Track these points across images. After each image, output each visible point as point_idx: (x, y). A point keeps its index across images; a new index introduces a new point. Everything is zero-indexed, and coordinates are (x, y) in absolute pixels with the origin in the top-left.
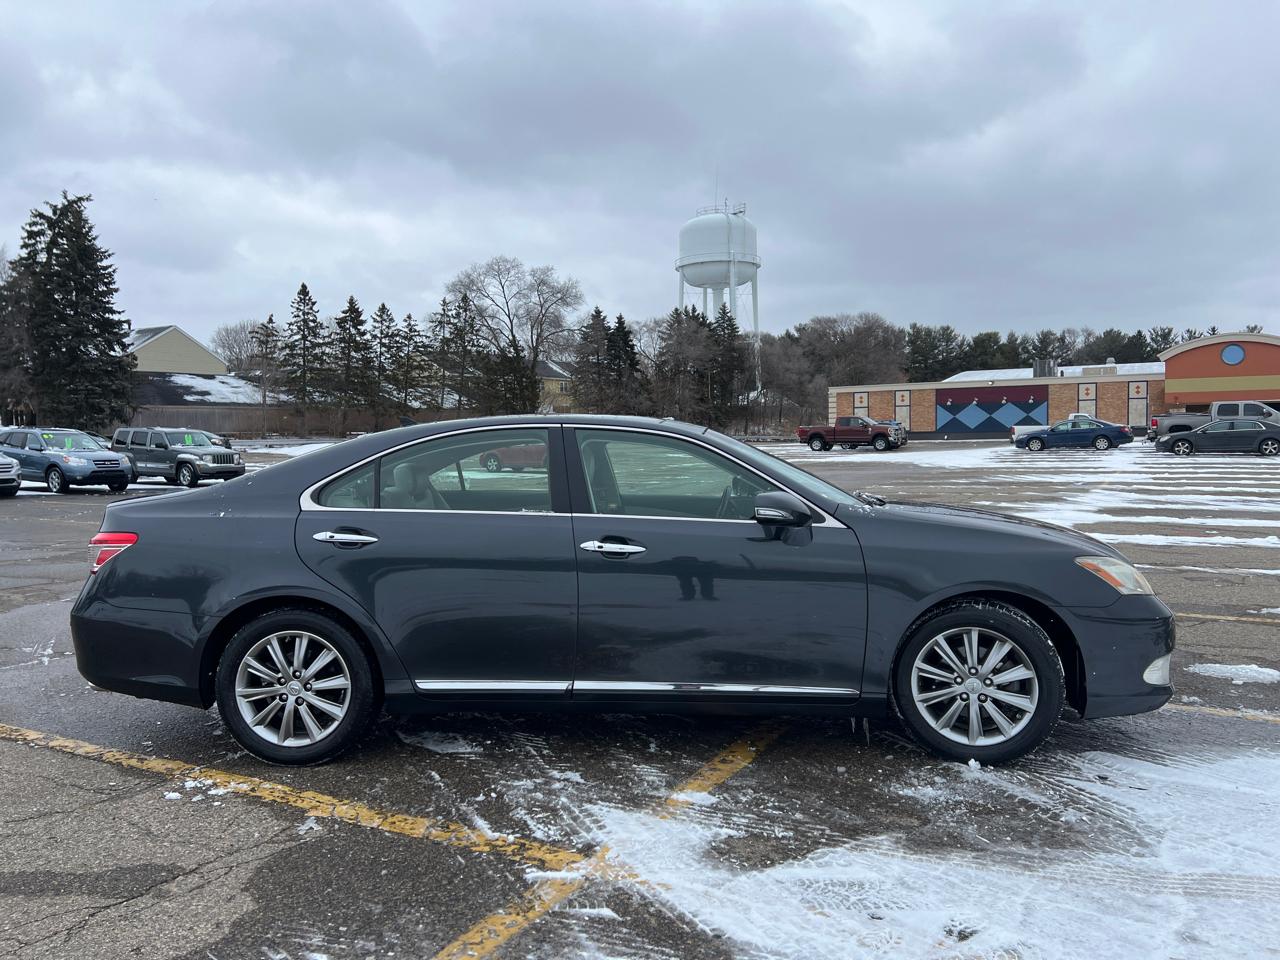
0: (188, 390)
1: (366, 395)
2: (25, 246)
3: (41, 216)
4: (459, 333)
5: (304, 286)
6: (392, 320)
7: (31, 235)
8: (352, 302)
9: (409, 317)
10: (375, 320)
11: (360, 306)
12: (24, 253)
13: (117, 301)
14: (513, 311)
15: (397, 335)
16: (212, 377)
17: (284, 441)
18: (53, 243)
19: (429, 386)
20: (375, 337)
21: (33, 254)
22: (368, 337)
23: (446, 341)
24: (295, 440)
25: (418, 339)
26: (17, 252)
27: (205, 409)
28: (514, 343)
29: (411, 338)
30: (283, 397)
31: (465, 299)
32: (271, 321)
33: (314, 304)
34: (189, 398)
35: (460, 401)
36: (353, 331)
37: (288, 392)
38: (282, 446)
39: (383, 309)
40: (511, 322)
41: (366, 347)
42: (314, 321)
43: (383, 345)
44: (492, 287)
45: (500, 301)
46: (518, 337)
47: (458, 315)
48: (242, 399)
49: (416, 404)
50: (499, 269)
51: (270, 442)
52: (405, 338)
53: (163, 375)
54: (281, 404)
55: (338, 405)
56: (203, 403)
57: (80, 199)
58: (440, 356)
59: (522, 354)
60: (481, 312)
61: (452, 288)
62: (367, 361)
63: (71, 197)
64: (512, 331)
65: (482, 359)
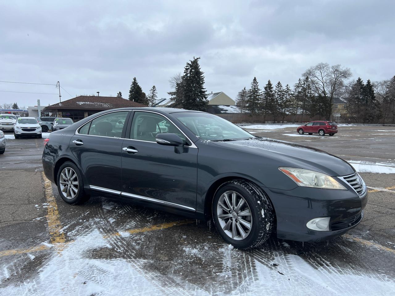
0: (222, 110)
1: (271, 110)
2: (185, 72)
3: (188, 64)
4: (304, 89)
5: (255, 78)
6: (281, 87)
7: (187, 69)
8: (269, 82)
9: (288, 85)
10: (276, 87)
11: (272, 83)
12: (185, 74)
13: (204, 86)
14: (324, 81)
15: (283, 91)
16: (229, 106)
17: (246, 124)
18: (191, 71)
19: (293, 107)
20: (276, 92)
21: (187, 75)
22: (273, 92)
23: (299, 92)
24: (250, 124)
25: (290, 92)
26: (183, 74)
27: (226, 115)
28: (324, 92)
29: (288, 92)
30: (247, 111)
31: (307, 78)
32: (245, 89)
33: (257, 83)
34: (222, 112)
35: (303, 112)
36: (269, 91)
37: (248, 110)
38: (245, 126)
39: (279, 83)
40: (324, 85)
41: (273, 95)
42: (257, 88)
43: (278, 94)
44: (318, 73)
45: (320, 78)
46: (325, 90)
47: (304, 84)
48: (235, 112)
49: (287, 113)
50: (320, 67)
51: (242, 124)
52: (285, 92)
53: (216, 106)
54: (246, 114)
55: (263, 113)
56: (225, 113)
57: (198, 59)
58: (298, 98)
59: (327, 96)
60: (313, 82)
61: (304, 75)
62: (273, 100)
63: (195, 58)
64: (324, 88)
65: (312, 98)
